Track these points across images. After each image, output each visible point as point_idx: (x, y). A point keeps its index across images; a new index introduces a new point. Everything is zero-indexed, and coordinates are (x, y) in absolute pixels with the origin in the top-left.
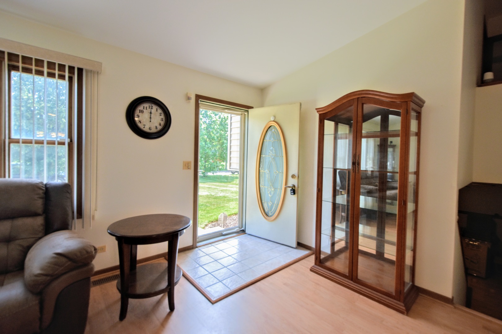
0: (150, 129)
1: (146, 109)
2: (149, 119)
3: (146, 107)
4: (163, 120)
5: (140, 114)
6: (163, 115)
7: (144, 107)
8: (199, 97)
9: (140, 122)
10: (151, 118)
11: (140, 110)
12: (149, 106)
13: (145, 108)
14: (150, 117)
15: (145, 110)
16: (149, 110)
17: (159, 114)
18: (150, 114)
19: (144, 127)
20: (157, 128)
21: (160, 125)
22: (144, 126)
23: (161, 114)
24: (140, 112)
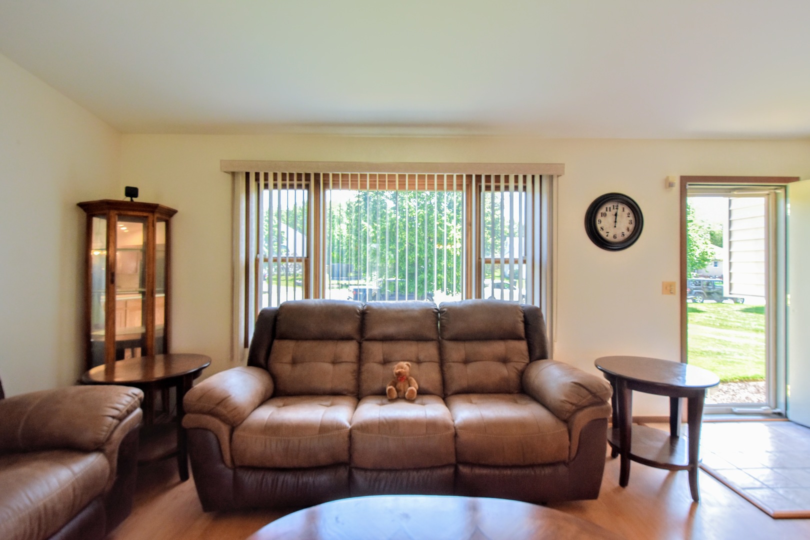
0: (615, 237)
1: (610, 211)
2: (614, 224)
3: (610, 208)
4: (631, 223)
5: (602, 219)
6: (632, 215)
7: (607, 208)
8: (685, 180)
9: (602, 229)
10: (616, 222)
11: (602, 213)
12: (614, 206)
13: (608, 210)
14: (615, 220)
15: (608, 213)
16: (614, 211)
17: (627, 215)
18: (615, 217)
19: (607, 236)
20: (624, 235)
21: (628, 230)
22: (607, 234)
23: (629, 214)
24: (602, 216)
